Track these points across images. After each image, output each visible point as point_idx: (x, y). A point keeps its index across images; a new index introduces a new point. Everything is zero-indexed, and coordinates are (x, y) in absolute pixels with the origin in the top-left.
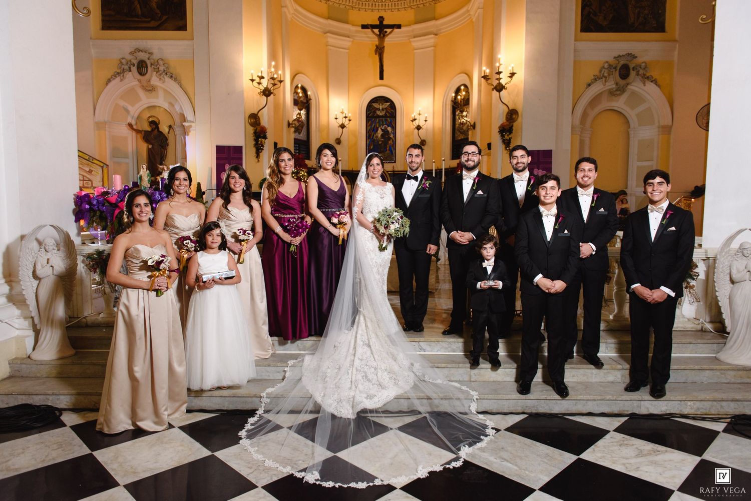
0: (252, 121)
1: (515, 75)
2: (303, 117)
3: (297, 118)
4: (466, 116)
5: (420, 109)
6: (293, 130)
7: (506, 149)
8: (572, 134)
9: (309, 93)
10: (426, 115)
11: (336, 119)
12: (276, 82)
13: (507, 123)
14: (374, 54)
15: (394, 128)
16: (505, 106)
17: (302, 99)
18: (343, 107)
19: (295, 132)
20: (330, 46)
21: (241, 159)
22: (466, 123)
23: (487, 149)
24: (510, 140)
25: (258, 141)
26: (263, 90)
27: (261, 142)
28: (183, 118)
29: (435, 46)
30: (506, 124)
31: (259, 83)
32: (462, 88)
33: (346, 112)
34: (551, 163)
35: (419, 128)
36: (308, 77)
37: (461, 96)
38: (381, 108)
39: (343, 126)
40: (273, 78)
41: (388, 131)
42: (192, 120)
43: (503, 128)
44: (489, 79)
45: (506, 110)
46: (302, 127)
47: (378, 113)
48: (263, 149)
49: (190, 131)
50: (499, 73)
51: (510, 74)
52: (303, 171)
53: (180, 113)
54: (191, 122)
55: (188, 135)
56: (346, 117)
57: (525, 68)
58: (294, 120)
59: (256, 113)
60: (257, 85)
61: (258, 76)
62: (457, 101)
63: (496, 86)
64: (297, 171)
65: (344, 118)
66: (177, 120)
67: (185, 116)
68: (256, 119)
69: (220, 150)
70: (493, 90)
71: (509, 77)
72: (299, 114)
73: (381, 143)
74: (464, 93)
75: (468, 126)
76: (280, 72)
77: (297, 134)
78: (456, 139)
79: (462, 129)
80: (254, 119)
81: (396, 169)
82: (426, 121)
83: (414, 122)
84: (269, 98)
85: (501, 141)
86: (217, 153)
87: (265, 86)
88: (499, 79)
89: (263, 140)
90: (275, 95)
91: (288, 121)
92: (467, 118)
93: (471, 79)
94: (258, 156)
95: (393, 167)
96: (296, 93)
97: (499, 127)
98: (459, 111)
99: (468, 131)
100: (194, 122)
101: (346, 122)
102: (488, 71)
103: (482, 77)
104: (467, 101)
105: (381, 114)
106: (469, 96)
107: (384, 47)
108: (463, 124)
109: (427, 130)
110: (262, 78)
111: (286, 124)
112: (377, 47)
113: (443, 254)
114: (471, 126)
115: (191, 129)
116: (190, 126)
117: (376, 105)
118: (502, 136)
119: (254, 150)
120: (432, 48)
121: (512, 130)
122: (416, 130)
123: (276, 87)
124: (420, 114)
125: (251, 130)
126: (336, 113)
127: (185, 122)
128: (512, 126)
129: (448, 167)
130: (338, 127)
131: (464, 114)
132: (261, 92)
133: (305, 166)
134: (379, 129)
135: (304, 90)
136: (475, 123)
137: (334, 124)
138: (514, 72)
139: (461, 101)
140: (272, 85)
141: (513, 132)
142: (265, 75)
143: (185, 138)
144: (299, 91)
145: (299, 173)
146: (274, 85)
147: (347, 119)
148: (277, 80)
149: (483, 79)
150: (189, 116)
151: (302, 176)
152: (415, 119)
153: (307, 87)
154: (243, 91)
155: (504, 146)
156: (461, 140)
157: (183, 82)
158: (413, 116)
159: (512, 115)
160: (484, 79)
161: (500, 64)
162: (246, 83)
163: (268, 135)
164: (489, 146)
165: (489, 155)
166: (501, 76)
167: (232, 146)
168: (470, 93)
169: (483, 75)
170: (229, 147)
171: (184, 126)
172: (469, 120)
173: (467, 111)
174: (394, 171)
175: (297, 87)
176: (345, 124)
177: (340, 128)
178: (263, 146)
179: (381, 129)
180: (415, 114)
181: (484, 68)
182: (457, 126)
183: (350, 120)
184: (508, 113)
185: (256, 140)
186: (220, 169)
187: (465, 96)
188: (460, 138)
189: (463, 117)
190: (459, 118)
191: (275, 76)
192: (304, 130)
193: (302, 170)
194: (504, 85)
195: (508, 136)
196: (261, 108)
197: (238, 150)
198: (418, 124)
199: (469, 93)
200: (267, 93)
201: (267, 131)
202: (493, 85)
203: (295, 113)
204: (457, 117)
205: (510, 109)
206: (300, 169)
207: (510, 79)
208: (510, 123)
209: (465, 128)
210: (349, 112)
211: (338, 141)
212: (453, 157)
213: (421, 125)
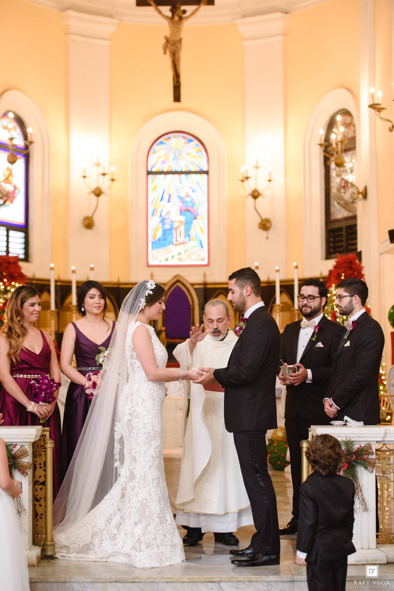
2: (18, 176)
3: (5, 177)
5: (256, 156)
9: (31, 130)
10: (270, 169)
11: (85, 177)
14: (161, 51)
17: (15, 142)
18: (99, 155)
20: (74, 34)
32: (339, 118)
33: (104, 164)
35: (255, 194)
37: (337, 134)
39: (98, 192)
56: (104, 174)
62: (330, 144)
65: (102, 177)
74: (343, 129)
75: (355, 192)
78: (333, 218)
79: (343, 197)
81: (210, 279)
82: (270, 181)
83: (246, 182)
93: (356, 98)
95: (205, 276)
98: (336, 162)
99: (354, 203)
101: (105, 184)
102: (379, 95)
104: (349, 144)
106: (353, 134)
107: (180, 40)
109: (273, 199)
112: (167, 40)
114: (360, 192)
120: (280, 38)
122: (251, 199)
124: (257, 167)
126: (85, 166)
130: (89, 194)
134: (175, 198)
135: (20, 123)
136: (365, 188)
137: (81, 188)
139: (338, 144)
147: (107, 177)
152: (247, 178)
153: (26, 118)
156: (343, 219)
158: (243, 170)
168: (357, 126)
174: (205, 284)
175: (6, 117)
176: (103, 188)
177: (93, 197)
180: (246, 167)
182: (333, 191)
187: (345, 134)
188: (339, 217)
190: (338, 176)
198: (253, 188)
199: (354, 126)
209: (348, 194)
210: (110, 165)
211: (89, 223)
212: (328, 256)
213: (260, 190)
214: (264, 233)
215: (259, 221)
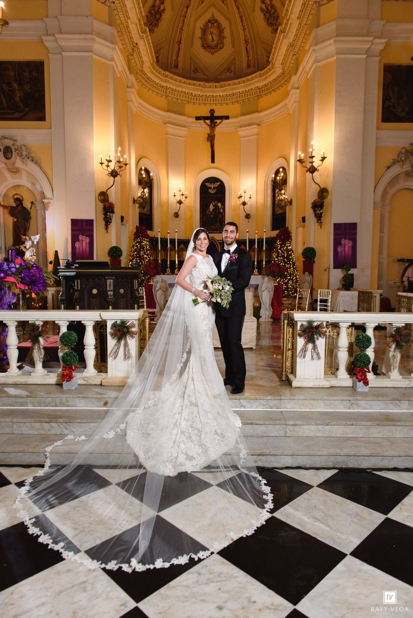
0: (102, 198)
1: (326, 159)
2: (147, 195)
3: (142, 195)
4: (284, 194)
5: (245, 188)
6: (137, 205)
7: (318, 222)
8: (374, 209)
9: (151, 174)
10: (251, 193)
11: (175, 196)
12: (122, 165)
13: (319, 200)
14: (207, 141)
15: (223, 204)
16: (317, 186)
17: (146, 179)
18: (180, 187)
19: (139, 207)
20: (170, 134)
21: (93, 230)
22: (284, 200)
23: (302, 222)
24: (321, 213)
25: (107, 215)
26: (111, 172)
27: (110, 216)
28: (43, 196)
29: (258, 135)
30: (317, 201)
31: (108, 166)
32: (281, 170)
33: (183, 190)
34: (356, 234)
35: (244, 204)
36: (149, 160)
37: (280, 177)
38: (212, 187)
39: (180, 202)
40: (119, 162)
41: (219, 207)
42: (50, 197)
43: (316, 204)
44: (304, 162)
45: (318, 189)
46: (146, 204)
47: (210, 191)
48: (111, 222)
49: (49, 207)
50: (312, 157)
51: (322, 158)
52: (146, 241)
53: (41, 192)
54: (49, 199)
55: (47, 210)
56: (183, 195)
57: (334, 153)
58: (139, 197)
59: (105, 191)
60: (106, 168)
61: (106, 160)
62: (276, 181)
63: (310, 168)
64: (141, 240)
65: (181, 196)
66: (38, 197)
67: (45, 194)
68: (105, 196)
69: (74, 222)
70: (307, 171)
71: (321, 160)
72: (143, 192)
73: (213, 217)
74: (282, 174)
75: (286, 202)
76: (125, 156)
77: (142, 209)
78: (275, 213)
79: (281, 204)
80: (103, 196)
82: (250, 198)
83: (241, 199)
84: (116, 178)
85: (314, 215)
86: (72, 225)
87: (113, 169)
88: (312, 162)
89: (111, 214)
90: (121, 176)
91: (134, 198)
92: (285, 195)
93: (288, 162)
94: (107, 228)
96: (140, 174)
97: (312, 204)
98: (278, 190)
99: (285, 207)
100: (52, 199)
101: (183, 199)
102: (302, 155)
103: (298, 161)
104: (284, 181)
105: (212, 192)
106: (286, 176)
107: (215, 135)
108: (281, 200)
109: (251, 206)
110: (110, 161)
111: (131, 201)
112: (208, 135)
113: (264, 312)
114: (288, 202)
115: (50, 205)
116: (49, 203)
117: (208, 185)
118: (315, 211)
119: (104, 223)
120: (256, 136)
121: (323, 205)
122: (242, 206)
123: (122, 169)
124: (245, 192)
125: (101, 205)
126: (175, 191)
127: (45, 199)
128: (323, 202)
129: (269, 237)
130: (177, 203)
131: (283, 192)
132: (109, 173)
133: (147, 237)
134: (211, 205)
135: (147, 171)
136: (291, 200)
137: (173, 201)
138: (325, 156)
139: (280, 181)
140: (118, 168)
141: (324, 207)
142: (113, 159)
143: (45, 213)
144: (143, 172)
145: (143, 242)
146: (120, 167)
147: (184, 196)
148: (122, 163)
149: (298, 162)
150: (48, 194)
151: (145, 244)
152: (241, 197)
153: (150, 169)
154: (94, 173)
155: (316, 220)
156: (280, 214)
157: (42, 165)
158: (239, 193)
159: (323, 193)
160: (300, 162)
161: (313, 150)
162: (96, 165)
163: (115, 209)
164: (304, 219)
165: (304, 227)
166: (314, 159)
167: (85, 220)
168: (288, 175)
169: (298, 159)
170: (82, 221)
171: (44, 202)
172: (286, 197)
173: (285, 189)
175: (141, 169)
176: (182, 201)
177: (178, 204)
178: (111, 220)
179: (212, 204)
180: (241, 192)
181: (299, 153)
182: (277, 202)
183: (186, 197)
184: (319, 192)
185: (105, 214)
186: (75, 239)
187: (283, 177)
188: (279, 213)
189: (281, 194)
190: (278, 196)
191: (121, 160)
192: (148, 205)
193: (144, 240)
194: (316, 167)
195: (320, 210)
196: (109, 187)
197: (90, 223)
198: (243, 201)
199: (286, 174)
200: (114, 174)
201: (115, 206)
202: (307, 167)
203: (139, 192)
204: (277, 195)
205: (322, 188)
206: (143, 239)
207: (321, 162)
208: (321, 200)
209: (283, 204)
210: (185, 191)
211: (176, 215)
212: (273, 229)
213: (246, 201)
214: (247, 220)
215: (245, 214)
